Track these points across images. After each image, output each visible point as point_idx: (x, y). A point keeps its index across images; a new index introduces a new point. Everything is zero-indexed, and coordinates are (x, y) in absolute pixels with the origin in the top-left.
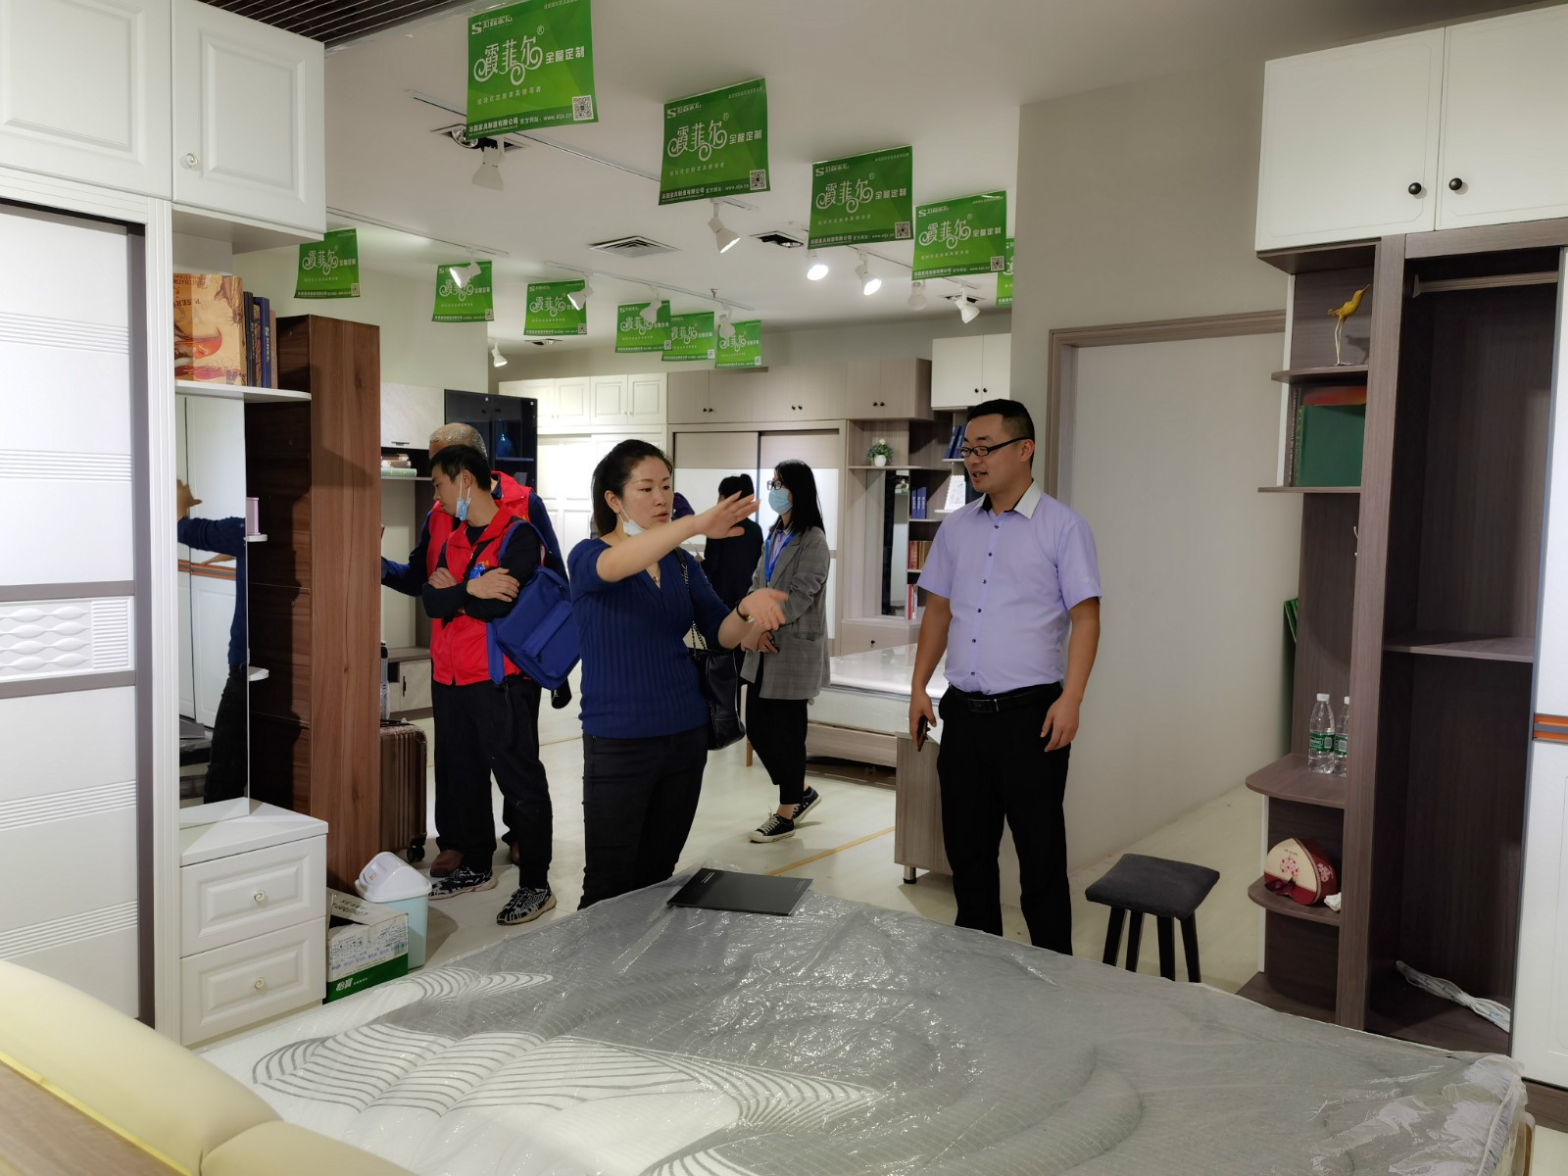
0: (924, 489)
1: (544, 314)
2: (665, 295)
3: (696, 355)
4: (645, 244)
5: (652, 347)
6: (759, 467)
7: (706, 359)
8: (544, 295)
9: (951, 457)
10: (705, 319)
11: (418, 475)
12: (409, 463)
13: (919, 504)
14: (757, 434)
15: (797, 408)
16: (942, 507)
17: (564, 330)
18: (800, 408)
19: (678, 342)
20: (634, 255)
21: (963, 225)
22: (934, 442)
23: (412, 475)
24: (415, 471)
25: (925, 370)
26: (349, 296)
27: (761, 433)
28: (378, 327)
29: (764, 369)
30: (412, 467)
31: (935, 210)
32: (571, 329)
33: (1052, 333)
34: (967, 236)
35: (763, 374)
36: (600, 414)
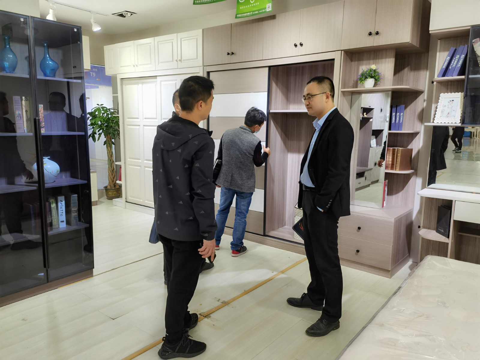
0: (403, 107)
9: (444, 75)
13: (398, 119)
14: (267, 69)
15: (299, 46)
18: (302, 45)
27: (270, 68)
35: (271, 22)
36: (161, 63)
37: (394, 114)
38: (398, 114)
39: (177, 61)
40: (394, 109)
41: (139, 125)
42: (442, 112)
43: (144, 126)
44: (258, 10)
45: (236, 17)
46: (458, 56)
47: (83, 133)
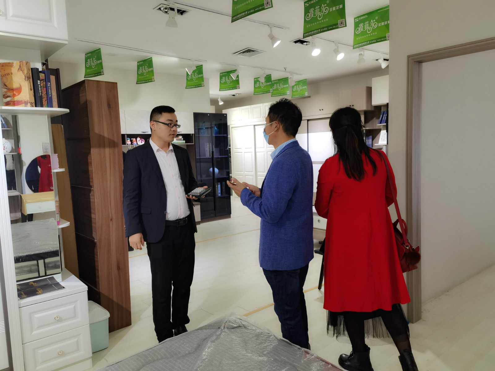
0: (371, 137)
1: (226, 83)
2: (268, 72)
3: (283, 94)
4: (253, 51)
5: (266, 92)
6: (308, 133)
7: (286, 94)
8: (225, 76)
9: (381, 123)
10: (285, 80)
11: (186, 143)
12: (182, 139)
13: (369, 142)
14: (307, 121)
15: (321, 110)
16: (378, 143)
17: (232, 88)
18: (323, 110)
19: (277, 89)
20: (250, 56)
21: (374, 22)
22: (375, 118)
23: (183, 143)
24: (184, 141)
25: (369, 91)
26: (152, 81)
27: (308, 120)
28: (116, 83)
29: (309, 97)
30: (183, 140)
31: (362, 18)
32: (234, 87)
33: (409, 57)
34: (376, 26)
35: (309, 99)
36: (255, 118)
37: (367, 140)
38: (369, 140)
39: (263, 117)
40: (367, 138)
41: (242, 152)
42: (382, 139)
43: (245, 152)
44: (302, 95)
45: (292, 98)
46: (384, 115)
47: (227, 156)
